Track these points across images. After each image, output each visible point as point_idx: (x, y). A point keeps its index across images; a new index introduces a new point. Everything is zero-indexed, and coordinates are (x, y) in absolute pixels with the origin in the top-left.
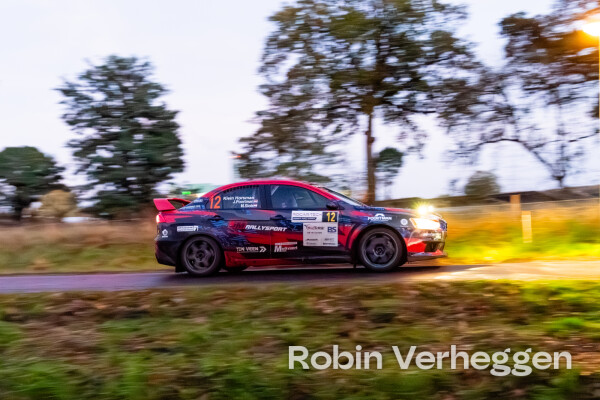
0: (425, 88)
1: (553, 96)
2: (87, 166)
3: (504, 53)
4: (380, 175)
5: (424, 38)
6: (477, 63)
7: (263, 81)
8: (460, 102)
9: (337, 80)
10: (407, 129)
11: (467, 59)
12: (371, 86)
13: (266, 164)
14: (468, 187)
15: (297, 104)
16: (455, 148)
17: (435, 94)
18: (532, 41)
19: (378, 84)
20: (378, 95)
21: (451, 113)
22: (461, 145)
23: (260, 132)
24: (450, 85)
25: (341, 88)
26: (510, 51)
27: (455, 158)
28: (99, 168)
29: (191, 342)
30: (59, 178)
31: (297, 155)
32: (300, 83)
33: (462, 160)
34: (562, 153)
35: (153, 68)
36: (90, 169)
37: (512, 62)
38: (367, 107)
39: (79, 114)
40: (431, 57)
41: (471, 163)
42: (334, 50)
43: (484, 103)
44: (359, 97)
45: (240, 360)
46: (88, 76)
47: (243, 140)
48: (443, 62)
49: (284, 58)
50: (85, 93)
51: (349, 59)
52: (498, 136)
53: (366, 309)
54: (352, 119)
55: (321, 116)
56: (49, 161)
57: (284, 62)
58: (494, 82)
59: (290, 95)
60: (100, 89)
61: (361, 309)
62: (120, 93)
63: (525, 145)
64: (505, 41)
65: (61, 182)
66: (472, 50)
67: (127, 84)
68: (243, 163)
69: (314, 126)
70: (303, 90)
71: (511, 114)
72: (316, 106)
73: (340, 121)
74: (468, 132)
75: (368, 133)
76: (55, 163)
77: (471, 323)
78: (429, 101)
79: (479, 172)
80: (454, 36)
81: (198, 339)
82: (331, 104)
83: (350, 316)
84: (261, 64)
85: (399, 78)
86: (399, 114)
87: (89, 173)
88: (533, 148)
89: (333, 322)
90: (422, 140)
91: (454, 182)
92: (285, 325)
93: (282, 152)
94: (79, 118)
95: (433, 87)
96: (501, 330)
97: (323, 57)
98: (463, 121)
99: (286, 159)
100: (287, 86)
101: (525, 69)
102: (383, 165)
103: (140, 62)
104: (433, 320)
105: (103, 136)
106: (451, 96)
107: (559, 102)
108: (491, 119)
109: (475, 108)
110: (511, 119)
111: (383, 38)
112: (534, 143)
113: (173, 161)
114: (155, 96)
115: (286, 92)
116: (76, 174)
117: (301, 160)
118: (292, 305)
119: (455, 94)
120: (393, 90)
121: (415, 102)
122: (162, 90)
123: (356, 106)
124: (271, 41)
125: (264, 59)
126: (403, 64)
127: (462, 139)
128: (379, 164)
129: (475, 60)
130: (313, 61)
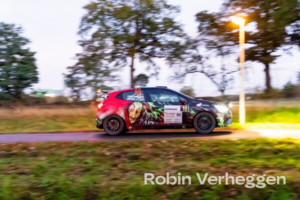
0: (159, 45)
1: (220, 51)
3: (198, 30)
5: (160, 21)
6: (185, 34)
7: (80, 39)
8: (176, 52)
9: (117, 40)
10: (151, 65)
11: (180, 32)
12: (133, 43)
13: (80, 80)
15: (96, 51)
16: (173, 75)
17: (164, 49)
18: (211, 24)
19: (137, 43)
20: (137, 48)
21: (172, 58)
22: (176, 74)
23: (78, 64)
24: (171, 44)
25: (119, 43)
26: (200, 29)
27: (173, 80)
29: (37, 169)
31: (96, 75)
32: (99, 40)
33: (176, 81)
34: (224, 79)
35: (23, 30)
37: (201, 34)
38: (131, 53)
40: (162, 30)
41: (181, 82)
42: (115, 25)
43: (188, 54)
44: (127, 48)
45: (62, 178)
47: (69, 68)
48: (169, 33)
49: (90, 27)
51: (123, 29)
52: (194, 70)
53: (126, 153)
54: (124, 59)
55: (109, 57)
57: (90, 29)
58: (192, 44)
59: (93, 46)
61: (123, 153)
62: (5, 42)
63: (206, 74)
64: (198, 24)
66: (182, 28)
67: (9, 37)
68: (69, 79)
69: (105, 62)
70: (100, 44)
71: (200, 60)
72: (106, 52)
73: (118, 60)
74: (180, 67)
75: (132, 66)
77: (176, 160)
78: (161, 52)
79: (185, 87)
81: (41, 168)
82: (113, 51)
83: (118, 157)
84: (79, 30)
85: (147, 40)
86: (147, 58)
88: (211, 76)
89: (109, 160)
90: (158, 71)
92: (86, 161)
93: (89, 74)
95: (163, 45)
96: (190, 163)
97: (110, 28)
98: (177, 62)
99: (91, 78)
100: (92, 41)
101: (207, 38)
102: (139, 82)
104: (158, 159)
106: (172, 50)
107: (222, 54)
108: (191, 62)
109: (184, 56)
110: (200, 62)
111: (139, 20)
112: (210, 74)
113: (33, 78)
114: (24, 44)
115: (91, 45)
117: (98, 79)
118: (90, 151)
119: (174, 49)
120: (144, 46)
121: (155, 52)
122: (27, 41)
123: (126, 53)
124: (84, 18)
125: (80, 27)
126: (149, 33)
127: (177, 71)
128: (137, 82)
129: (184, 33)
130: (105, 29)
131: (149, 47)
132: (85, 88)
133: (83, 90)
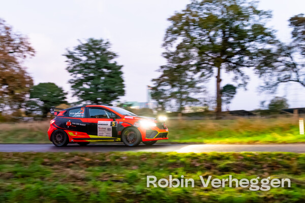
0: (248, 54)
2: (78, 93)
3: (291, 35)
4: (224, 98)
5: (249, 28)
6: (277, 41)
7: (165, 51)
8: (267, 61)
9: (202, 50)
10: (238, 75)
11: (271, 39)
12: (220, 53)
13: (165, 92)
14: (270, 105)
15: (182, 62)
16: (264, 85)
17: (254, 57)
19: (223, 52)
20: (224, 58)
21: (262, 66)
22: (267, 83)
23: (162, 76)
24: (261, 52)
25: (205, 54)
26: (295, 34)
27: (264, 90)
28: (83, 93)
30: (65, 98)
31: (181, 87)
32: (183, 51)
33: (267, 91)
35: (111, 45)
36: (79, 94)
37: (296, 40)
38: (217, 63)
39: (75, 67)
40: (251, 38)
41: (272, 93)
42: (200, 35)
43: (281, 62)
44: (213, 58)
46: (79, 48)
47: (154, 80)
48: (259, 40)
49: (176, 39)
50: (78, 57)
51: (208, 39)
52: (287, 79)
53: (215, 165)
54: (210, 70)
55: (194, 68)
56: (60, 90)
57: (176, 41)
58: (286, 51)
59: (179, 58)
60: (85, 55)
61: (213, 165)
62: (94, 57)
63: (302, 83)
65: (66, 100)
66: (274, 34)
67: (98, 53)
68: (154, 91)
69: (190, 73)
70: (185, 55)
71: (295, 67)
72: (191, 63)
73: (203, 70)
74: (271, 77)
75: (218, 77)
76: (63, 91)
77: (270, 174)
78: (250, 61)
79: (277, 97)
80: (265, 27)
82: (199, 62)
84: (164, 42)
85: (234, 49)
86: (234, 67)
87: (78, 96)
90: (246, 81)
91: (263, 103)
93: (173, 86)
94: (75, 69)
95: (252, 53)
97: (196, 38)
98: (269, 71)
99: (176, 90)
100: (177, 53)
101: (303, 44)
103: (105, 42)
105: (86, 78)
106: (262, 58)
108: (283, 70)
109: (275, 64)
110: (295, 70)
111: (226, 28)
113: (119, 90)
114: (111, 58)
115: (176, 56)
116: (73, 96)
117: (183, 90)
119: (264, 57)
120: (232, 55)
121: (243, 61)
122: (115, 55)
123: (211, 63)
124: (169, 30)
125: (165, 39)
126: (237, 41)
127: (267, 80)
128: (224, 93)
129: (275, 39)
130: (190, 40)
131: (237, 57)
132: (170, 100)
133: (168, 102)
